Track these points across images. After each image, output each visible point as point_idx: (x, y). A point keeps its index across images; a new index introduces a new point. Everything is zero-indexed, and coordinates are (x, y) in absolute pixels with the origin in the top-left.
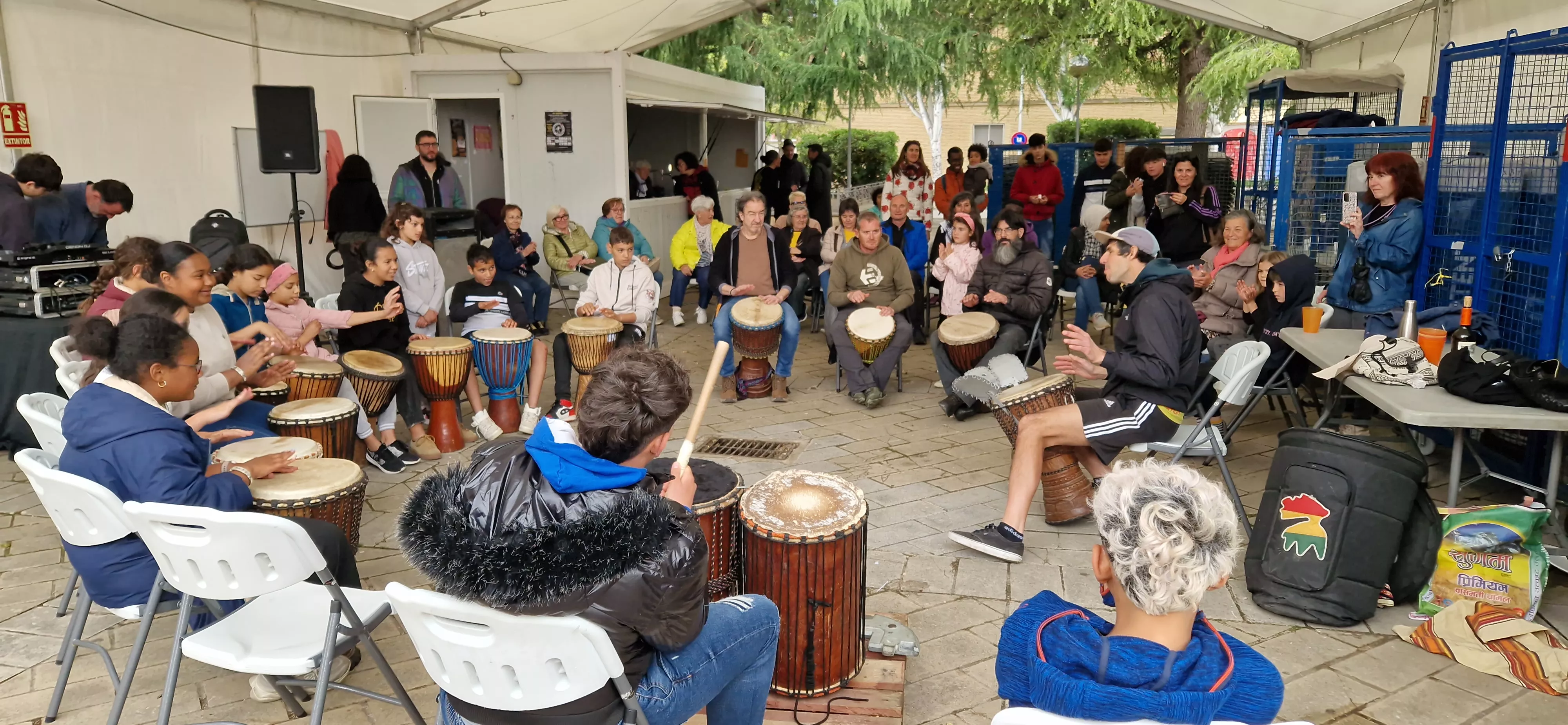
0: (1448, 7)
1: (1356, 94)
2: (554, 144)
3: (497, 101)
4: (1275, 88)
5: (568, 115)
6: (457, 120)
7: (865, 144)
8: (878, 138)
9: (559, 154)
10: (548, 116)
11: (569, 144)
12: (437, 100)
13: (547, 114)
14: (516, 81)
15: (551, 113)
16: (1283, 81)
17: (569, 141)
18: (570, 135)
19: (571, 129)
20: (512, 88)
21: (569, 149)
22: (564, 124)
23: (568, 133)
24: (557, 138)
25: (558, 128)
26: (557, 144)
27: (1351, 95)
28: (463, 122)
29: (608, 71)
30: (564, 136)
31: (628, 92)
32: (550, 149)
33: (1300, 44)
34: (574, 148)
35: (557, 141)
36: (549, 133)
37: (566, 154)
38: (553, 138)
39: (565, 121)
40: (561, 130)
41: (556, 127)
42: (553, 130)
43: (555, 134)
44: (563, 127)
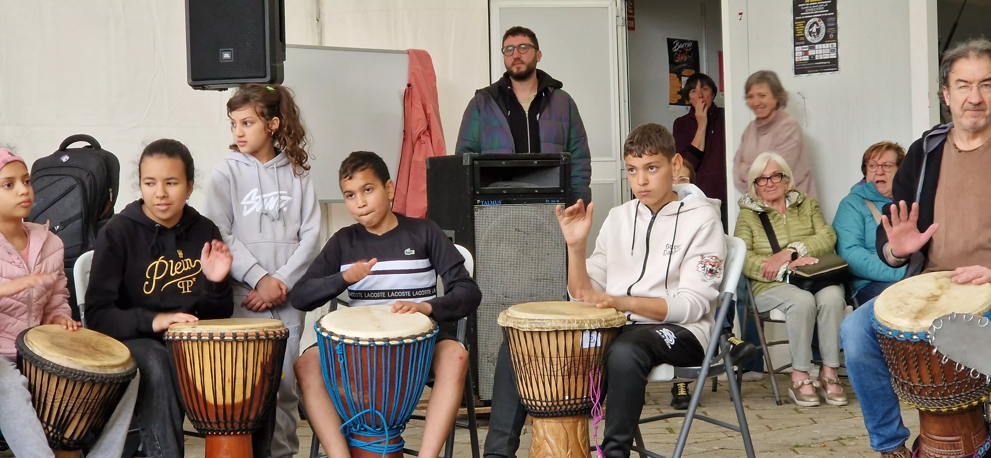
2: (806, 58)
5: (832, 3)
6: (682, 41)
9: (816, 76)
10: (798, 7)
11: (833, 56)
17: (832, 51)
18: (835, 39)
19: (836, 27)
21: (833, 64)
22: (824, 19)
23: (831, 35)
24: (812, 46)
25: (814, 29)
26: (812, 60)
28: (695, 44)
30: (822, 42)
32: (800, 69)
34: (841, 64)
35: (811, 52)
36: (798, 40)
37: (827, 76)
38: (806, 48)
39: (826, 13)
40: (818, 31)
41: (811, 27)
42: (806, 33)
43: (809, 38)
44: (822, 24)
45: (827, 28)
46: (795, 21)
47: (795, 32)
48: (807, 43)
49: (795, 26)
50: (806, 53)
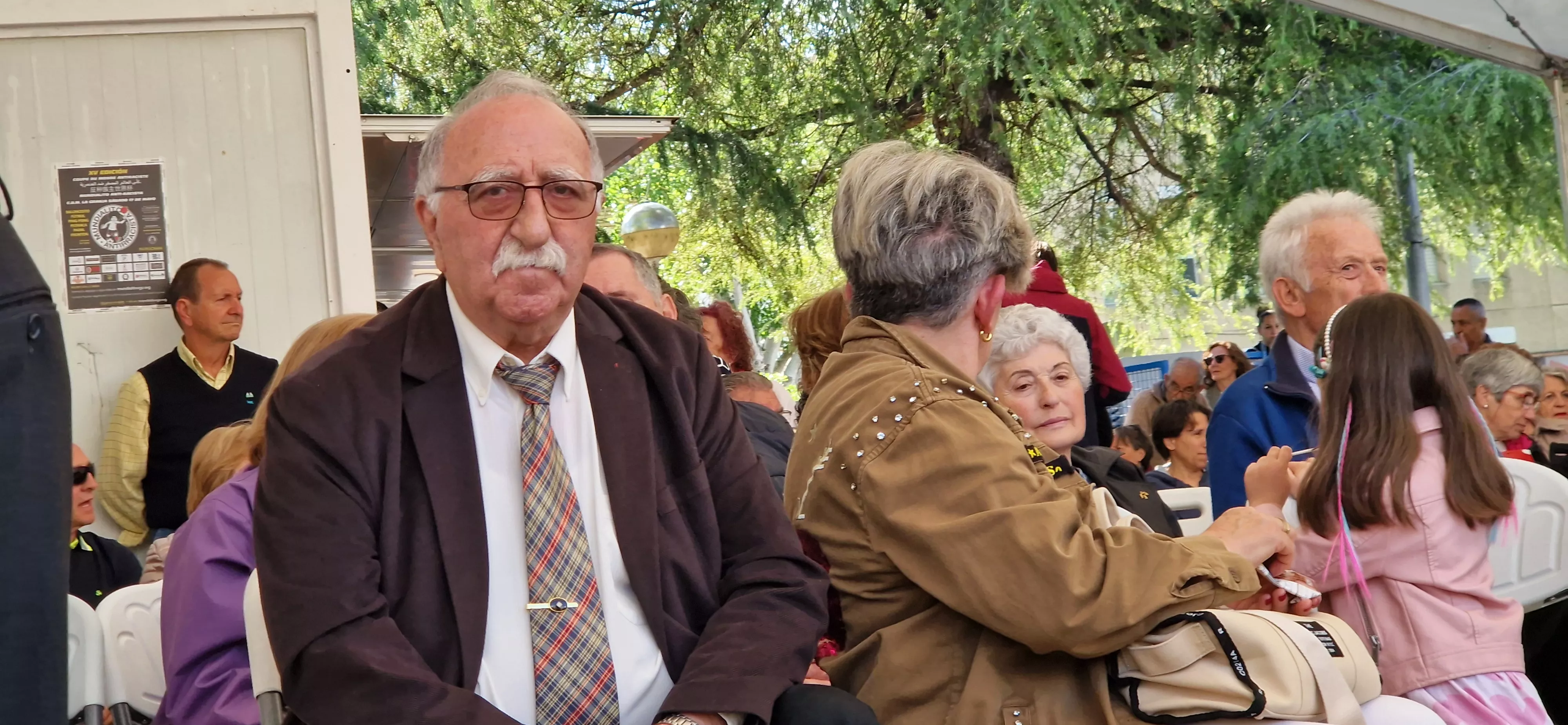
2: (97, 279)
5: (150, 178)
10: (72, 182)
11: (158, 276)
13: (67, 177)
15: (83, 172)
17: (155, 266)
18: (161, 245)
19: (161, 223)
22: (136, 208)
24: (109, 256)
25: (113, 224)
26: (111, 281)
30: (132, 249)
32: (81, 296)
35: (107, 268)
36: (76, 244)
38: (95, 259)
39: (138, 196)
40: (122, 229)
41: (105, 220)
42: (94, 231)
43: (101, 242)
44: (130, 218)
45: (141, 224)
46: (64, 207)
47: (67, 230)
48: (96, 249)
49: (65, 218)
50: (96, 269)
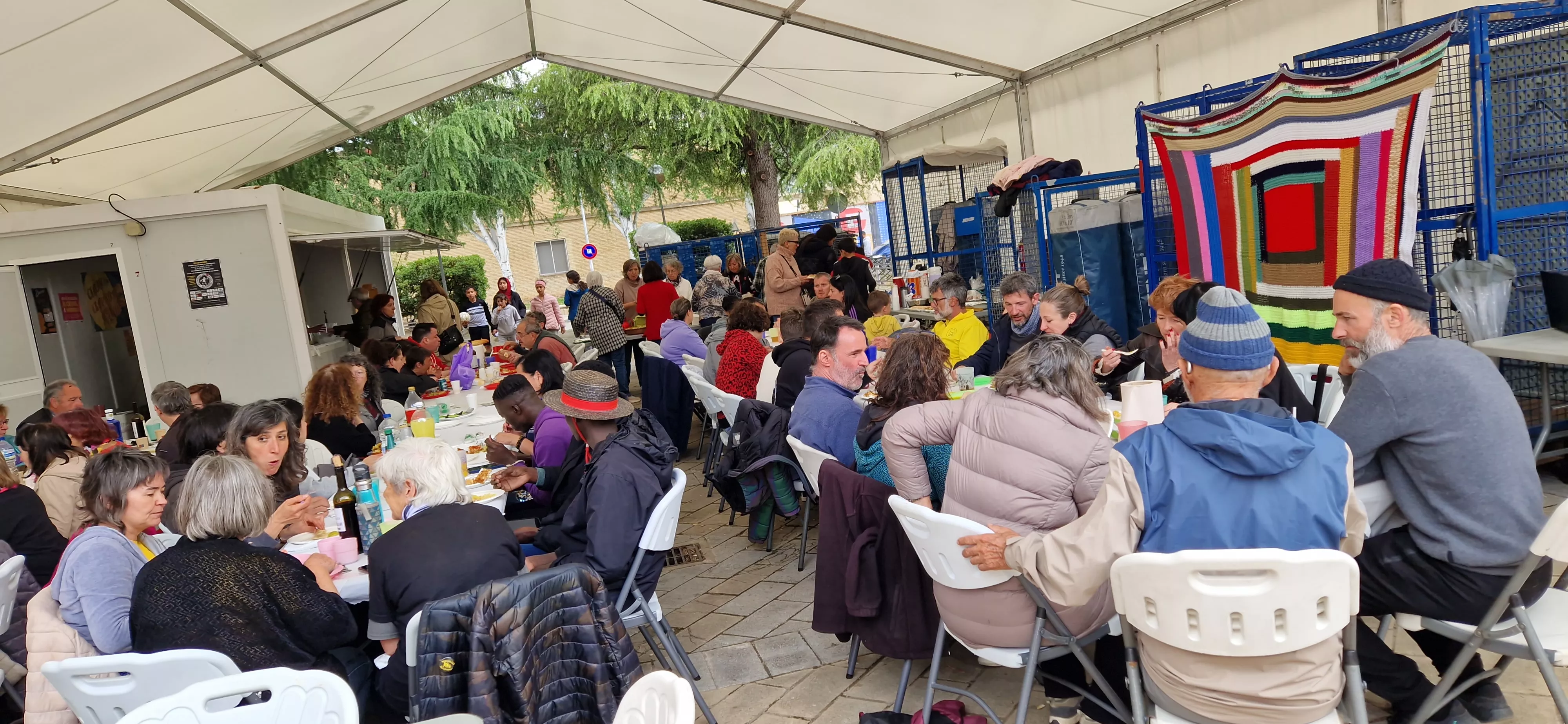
0: (1024, 90)
1: (960, 166)
2: (200, 298)
3: (113, 257)
4: (916, 166)
5: (216, 264)
6: (39, 290)
7: (453, 270)
8: (465, 262)
9: (210, 309)
10: (187, 267)
11: (222, 296)
12: (20, 266)
13: (186, 265)
14: (137, 231)
15: (192, 263)
16: (921, 159)
17: (221, 293)
18: (222, 286)
19: (221, 278)
20: (133, 242)
21: (223, 301)
22: (211, 274)
23: (219, 282)
24: (204, 291)
25: (204, 280)
26: (205, 298)
27: (957, 167)
28: (46, 290)
29: (262, 209)
30: (212, 288)
31: (290, 230)
32: (195, 305)
33: (877, 134)
34: (229, 300)
35: (204, 295)
36: (191, 287)
37: (219, 308)
38: (199, 292)
39: (212, 270)
40: (208, 281)
41: (201, 278)
42: (198, 283)
43: (201, 286)
44: (210, 277)
45: (214, 279)
46: (186, 275)
47: (188, 283)
48: (199, 289)
49: (187, 279)
50: (200, 295)
